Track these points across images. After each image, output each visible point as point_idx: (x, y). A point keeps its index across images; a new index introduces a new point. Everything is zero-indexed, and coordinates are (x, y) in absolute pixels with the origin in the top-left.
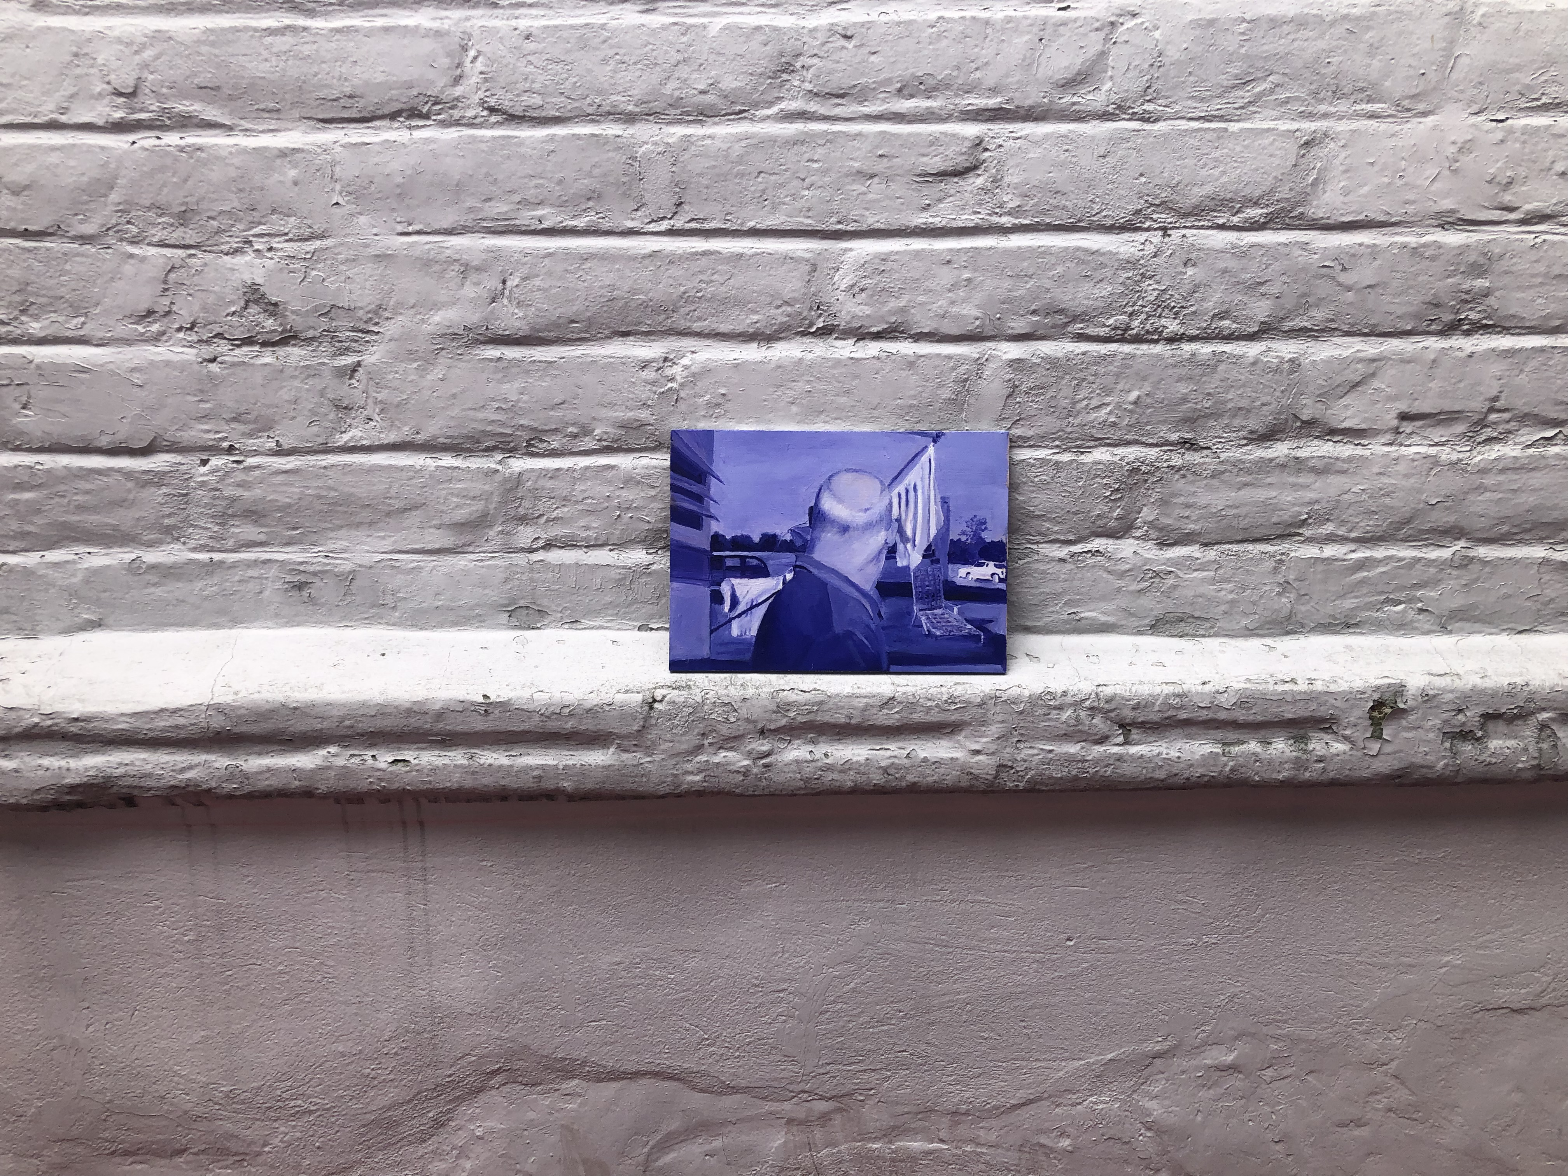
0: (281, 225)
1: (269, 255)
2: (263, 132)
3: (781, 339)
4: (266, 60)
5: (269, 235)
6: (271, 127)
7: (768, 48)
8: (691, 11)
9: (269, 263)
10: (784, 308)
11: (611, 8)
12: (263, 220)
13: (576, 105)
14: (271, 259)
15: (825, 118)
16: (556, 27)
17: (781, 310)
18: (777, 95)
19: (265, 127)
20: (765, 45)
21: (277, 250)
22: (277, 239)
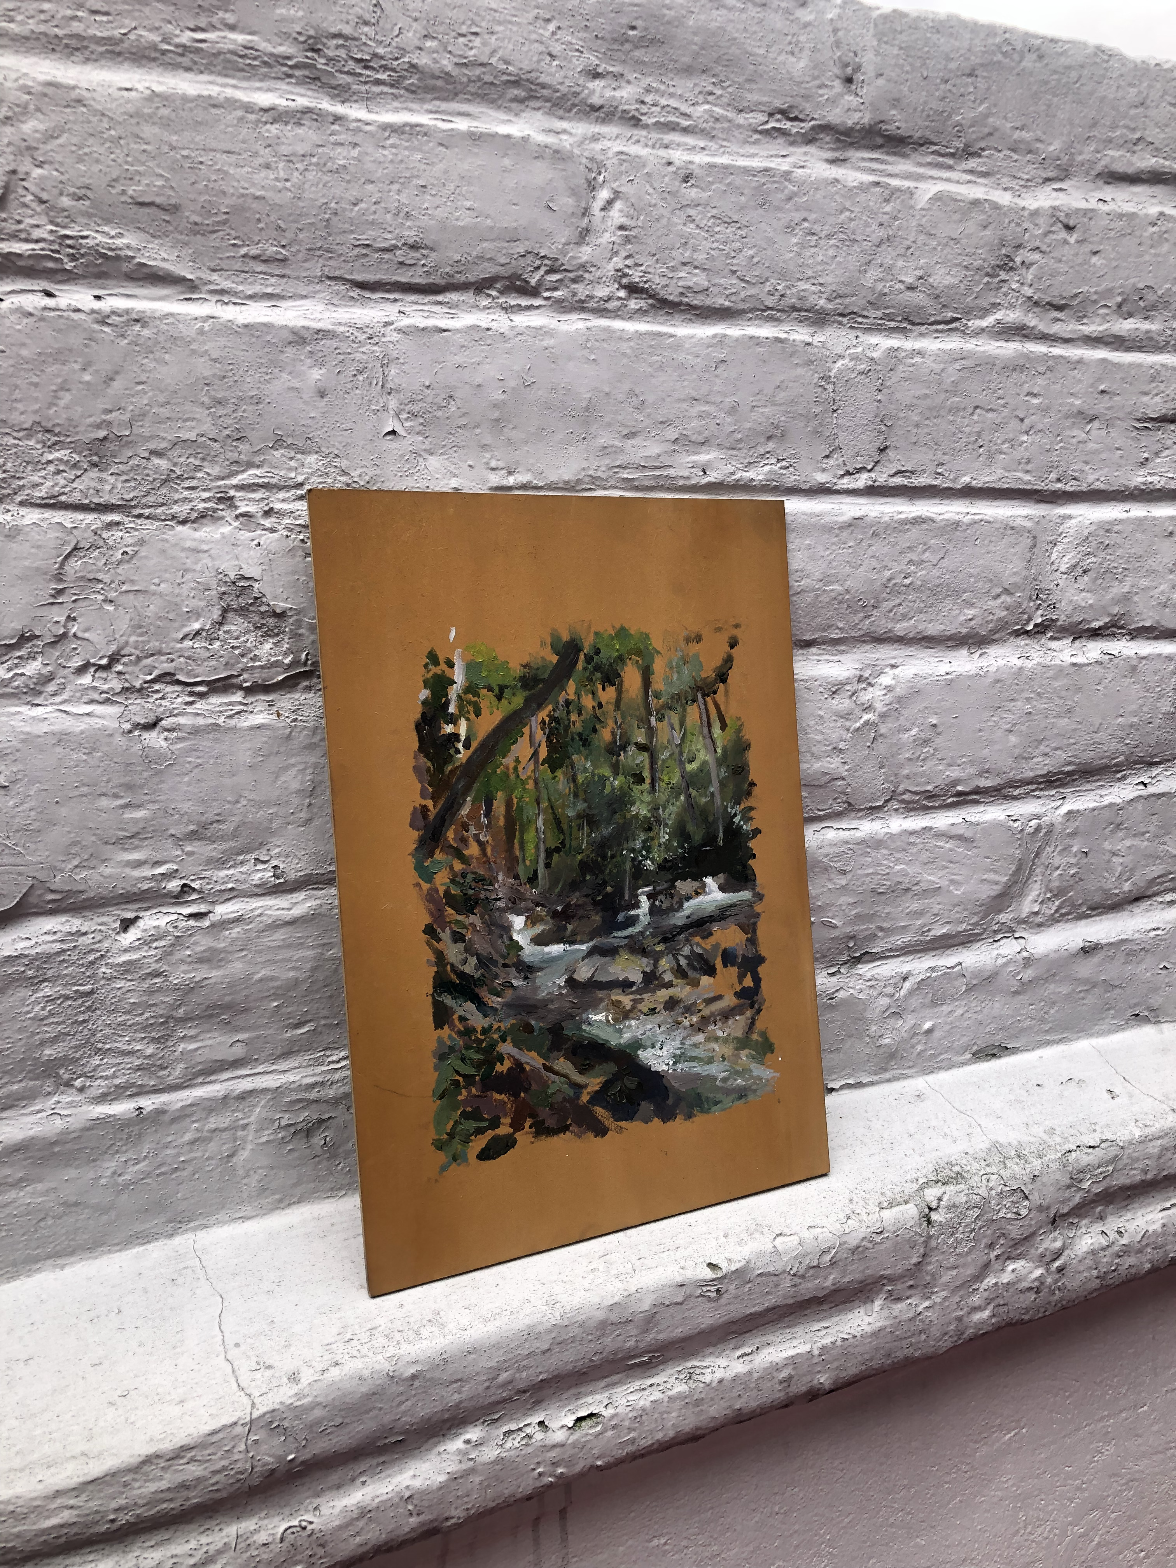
0: (290, 469)
1: (268, 523)
2: (251, 297)
3: (994, 641)
4: (268, 166)
5: (266, 486)
6: (269, 290)
7: (987, 232)
8: (889, 168)
9: (268, 539)
10: (1003, 598)
11: (792, 149)
12: (257, 459)
13: (752, 291)
14: (273, 530)
15: (1045, 338)
16: (726, 167)
17: (999, 601)
18: (993, 300)
19: (257, 289)
20: (985, 227)
21: (280, 514)
22: (282, 495)
